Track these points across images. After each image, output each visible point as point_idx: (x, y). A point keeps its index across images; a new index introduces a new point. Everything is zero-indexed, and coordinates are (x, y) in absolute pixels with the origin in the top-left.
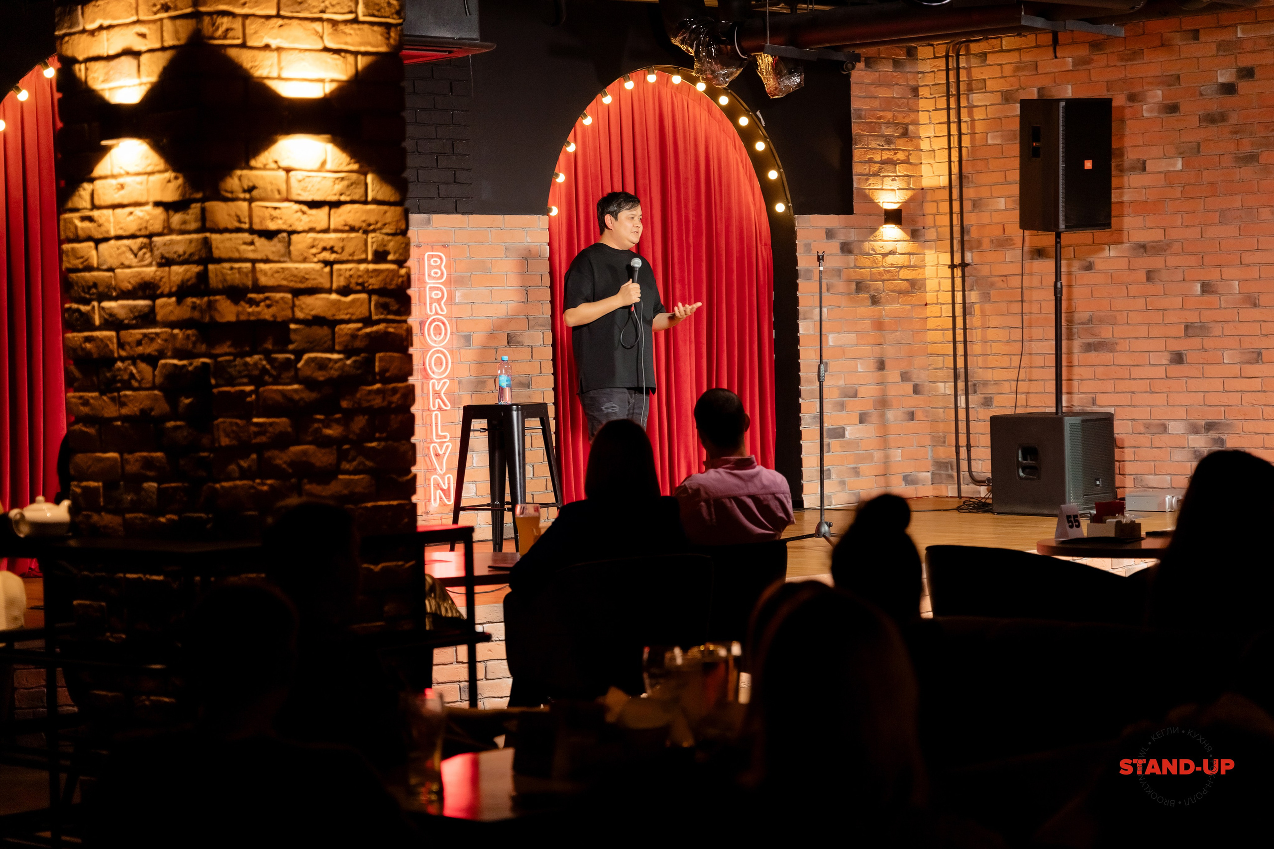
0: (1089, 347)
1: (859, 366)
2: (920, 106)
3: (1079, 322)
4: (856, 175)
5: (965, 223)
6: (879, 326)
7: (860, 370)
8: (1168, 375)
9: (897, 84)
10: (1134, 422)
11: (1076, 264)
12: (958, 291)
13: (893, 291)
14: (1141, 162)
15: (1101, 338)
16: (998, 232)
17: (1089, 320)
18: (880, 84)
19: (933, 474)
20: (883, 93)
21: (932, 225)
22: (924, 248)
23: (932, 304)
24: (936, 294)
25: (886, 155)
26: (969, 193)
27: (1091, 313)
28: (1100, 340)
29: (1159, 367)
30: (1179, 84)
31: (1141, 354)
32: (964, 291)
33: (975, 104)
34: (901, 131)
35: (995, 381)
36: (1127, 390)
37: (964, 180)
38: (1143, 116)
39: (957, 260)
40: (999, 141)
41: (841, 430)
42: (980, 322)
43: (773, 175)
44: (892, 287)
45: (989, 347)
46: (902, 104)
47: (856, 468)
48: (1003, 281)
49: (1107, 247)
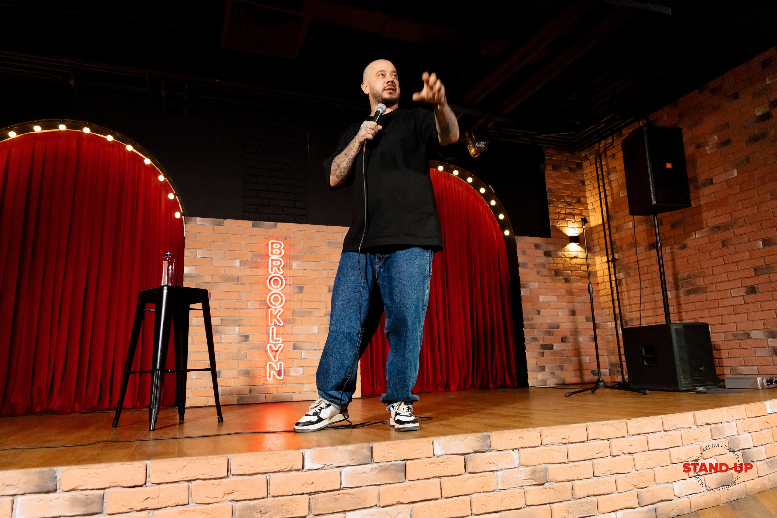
0: (689, 292)
1: (559, 313)
2: (586, 189)
3: (682, 278)
4: (551, 219)
5: (613, 239)
6: (570, 293)
7: (560, 315)
8: (746, 301)
9: (573, 179)
10: (725, 334)
11: (676, 247)
12: (613, 274)
13: (577, 276)
14: (709, 179)
15: (696, 286)
16: (630, 240)
17: (687, 277)
18: (561, 177)
19: (610, 370)
20: (565, 182)
21: (597, 244)
22: (595, 256)
23: (601, 283)
24: (602, 277)
25: (568, 211)
26: (614, 224)
27: (688, 273)
28: (696, 287)
29: (739, 298)
30: (729, 127)
31: (725, 291)
32: (615, 274)
33: (612, 180)
34: (576, 200)
35: (636, 318)
36: (718, 314)
37: (611, 219)
38: (707, 154)
39: (610, 259)
41: (550, 346)
42: (626, 288)
43: (501, 217)
44: (577, 274)
46: (576, 187)
47: (561, 366)
48: (635, 264)
49: (694, 233)
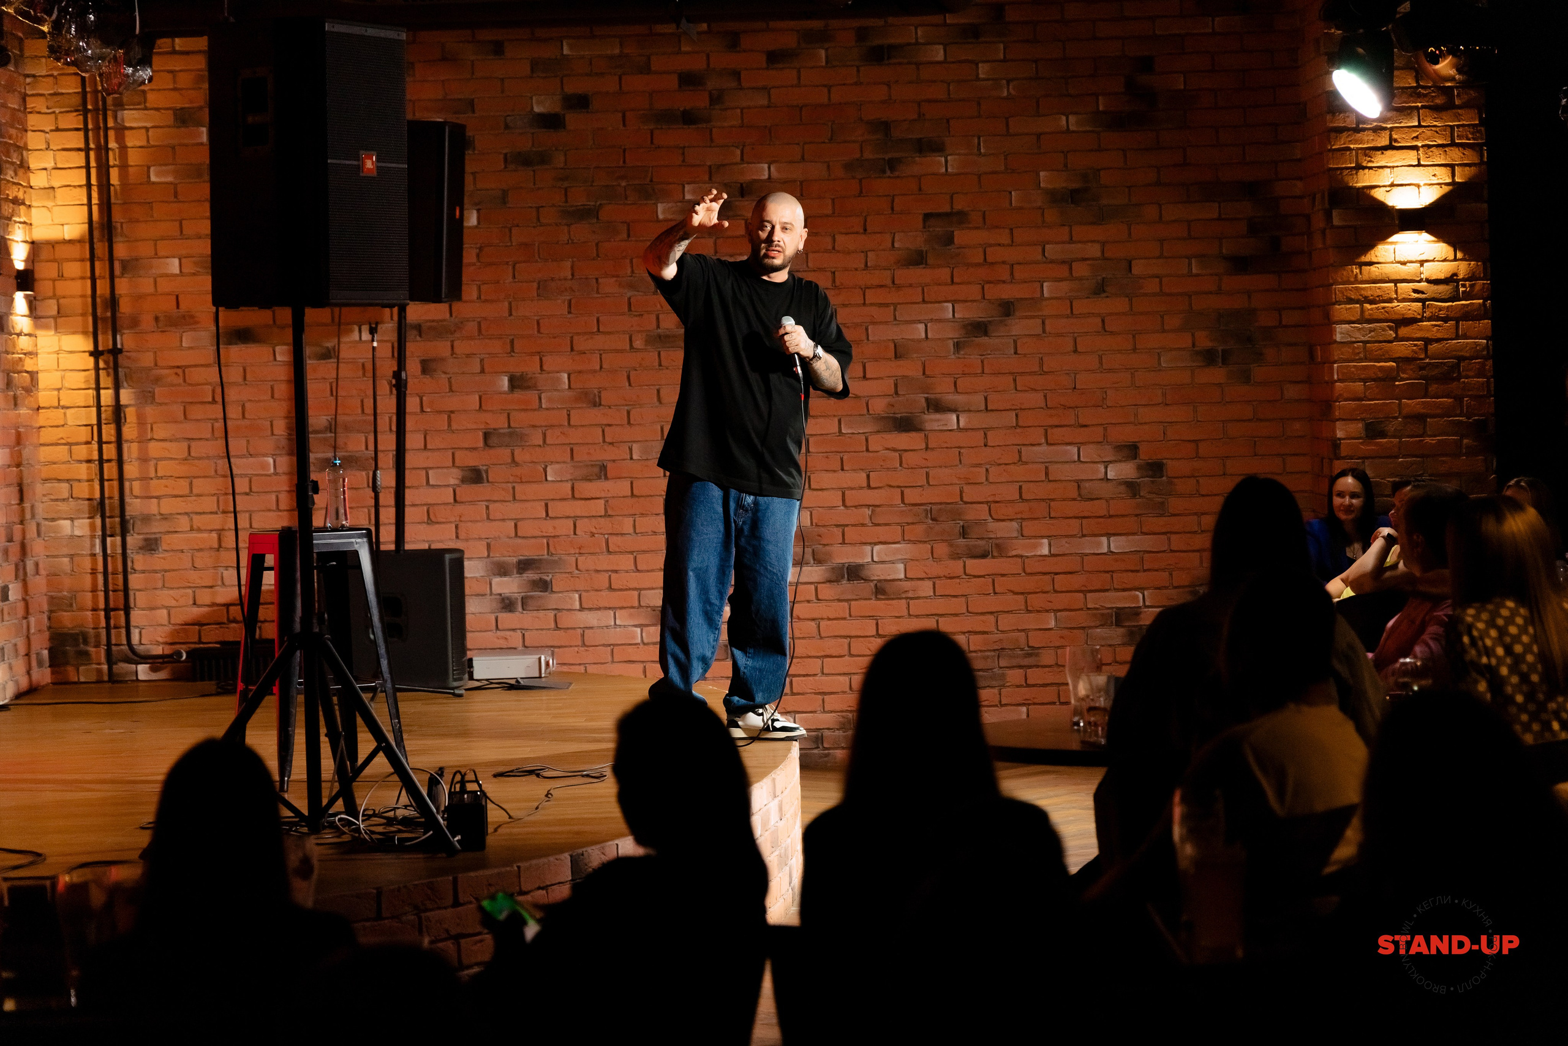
2: (29, 123)
3: (317, 429)
5: (117, 292)
8: (458, 498)
13: (23, 388)
15: (347, 452)
16: (169, 305)
17: (326, 428)
18: (9, 89)
19: (52, 651)
21: (50, 294)
23: (50, 408)
24: (55, 392)
26: (121, 250)
27: (331, 418)
28: (345, 454)
29: (443, 489)
30: (474, 112)
31: (414, 471)
32: (117, 388)
33: (127, 125)
34: (20, 157)
35: (161, 515)
37: (113, 234)
39: (105, 345)
40: (170, 179)
42: (135, 433)
44: (23, 382)
45: (152, 470)
46: (20, 119)
47: (15, 644)
48: (176, 374)
49: (356, 328)
